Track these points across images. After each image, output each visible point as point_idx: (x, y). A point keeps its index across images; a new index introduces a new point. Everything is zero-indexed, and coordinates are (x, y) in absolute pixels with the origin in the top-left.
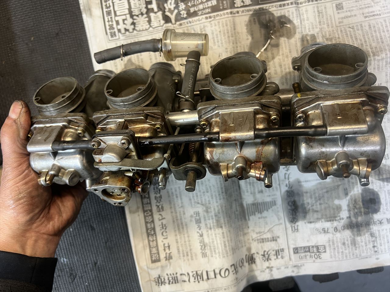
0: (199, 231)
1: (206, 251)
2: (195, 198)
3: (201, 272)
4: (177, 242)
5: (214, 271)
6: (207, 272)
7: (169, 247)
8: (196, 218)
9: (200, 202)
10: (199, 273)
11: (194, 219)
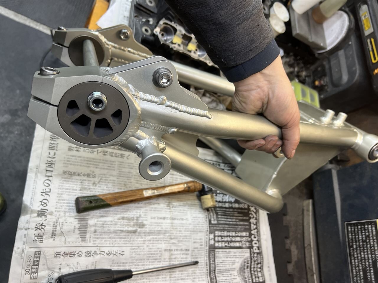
0: (82, 174)
1: (67, 175)
2: (105, 178)
3: (53, 167)
4: (79, 157)
5: (51, 176)
6: (52, 171)
7: (78, 151)
8: (92, 175)
9: (101, 181)
10: (53, 166)
11: (91, 173)
